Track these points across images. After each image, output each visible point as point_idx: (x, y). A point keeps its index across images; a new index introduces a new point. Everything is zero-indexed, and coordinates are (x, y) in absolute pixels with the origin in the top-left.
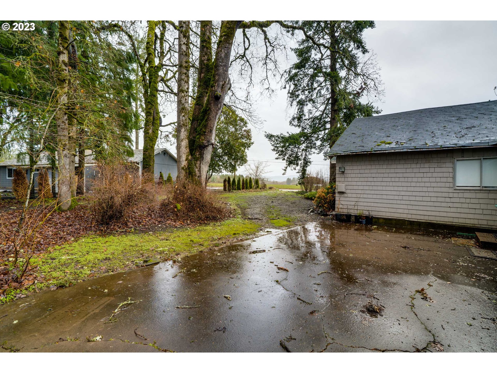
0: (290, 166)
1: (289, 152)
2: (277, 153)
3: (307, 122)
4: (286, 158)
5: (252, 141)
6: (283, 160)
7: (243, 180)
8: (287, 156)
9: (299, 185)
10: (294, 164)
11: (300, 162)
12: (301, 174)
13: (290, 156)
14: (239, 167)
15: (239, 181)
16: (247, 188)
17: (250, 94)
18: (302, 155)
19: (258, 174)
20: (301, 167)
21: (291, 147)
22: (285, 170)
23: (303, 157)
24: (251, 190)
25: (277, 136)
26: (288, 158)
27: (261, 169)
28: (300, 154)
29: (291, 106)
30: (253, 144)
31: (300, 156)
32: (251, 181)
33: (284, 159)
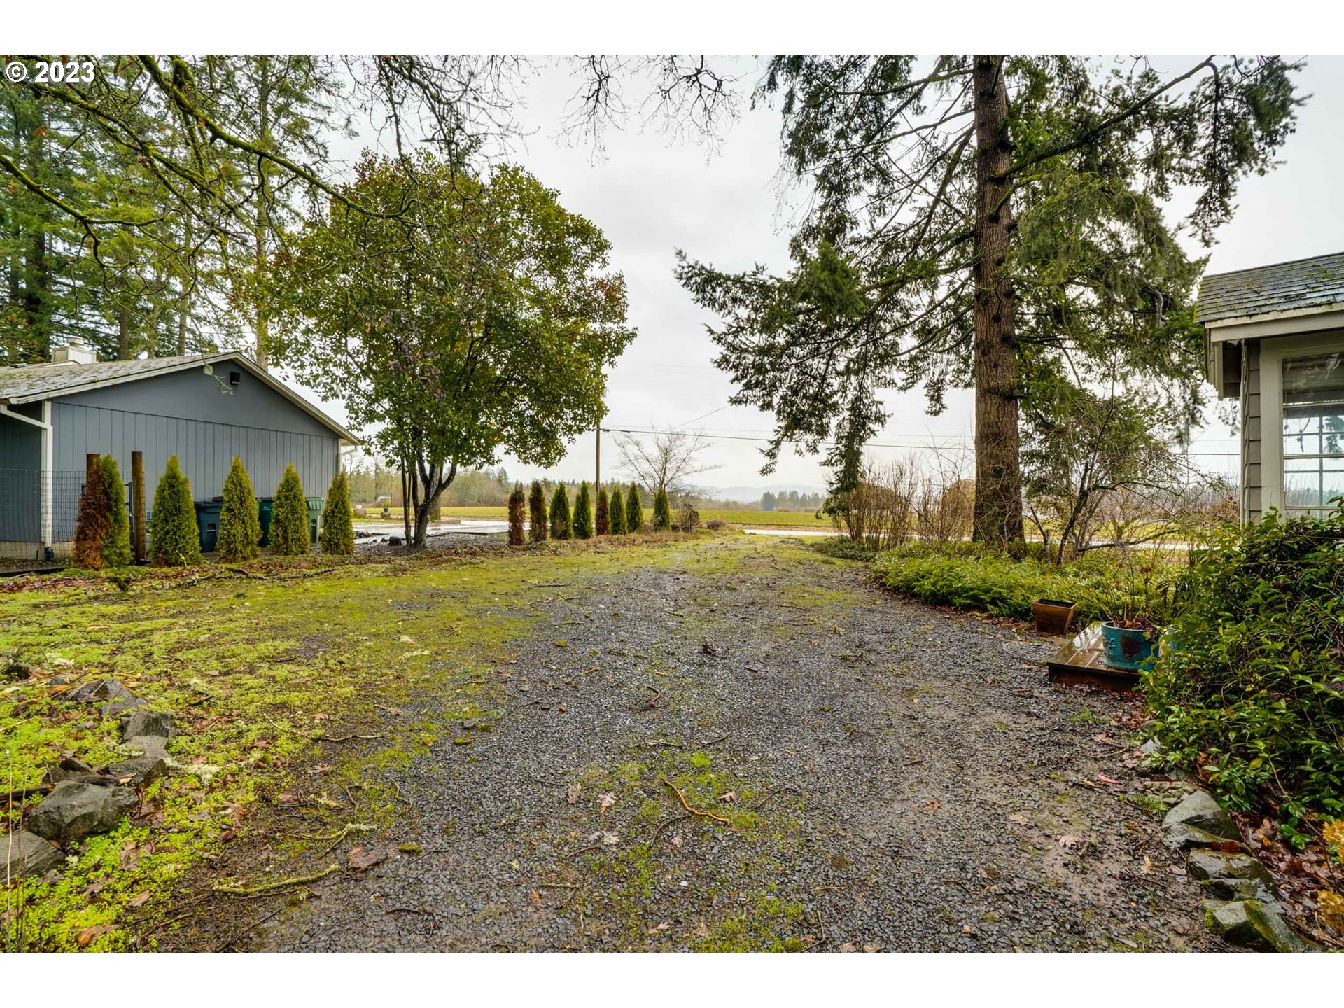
0: (791, 438)
1: (790, 376)
2: (737, 379)
3: (863, 253)
4: (776, 400)
5: (629, 326)
6: (763, 408)
7: (602, 498)
8: (783, 390)
9: (825, 516)
10: (808, 429)
11: (834, 422)
12: (840, 468)
13: (795, 393)
14: (572, 441)
15: (583, 500)
16: (617, 529)
17: (611, 85)
18: (844, 388)
19: (669, 475)
20: (840, 438)
21: (798, 350)
22: (772, 455)
23: (850, 397)
24: (634, 535)
25: (738, 280)
26: (783, 398)
27: (680, 457)
28: (836, 383)
29: (799, 172)
30: (635, 341)
31: (834, 393)
32: (634, 502)
33: (767, 406)
